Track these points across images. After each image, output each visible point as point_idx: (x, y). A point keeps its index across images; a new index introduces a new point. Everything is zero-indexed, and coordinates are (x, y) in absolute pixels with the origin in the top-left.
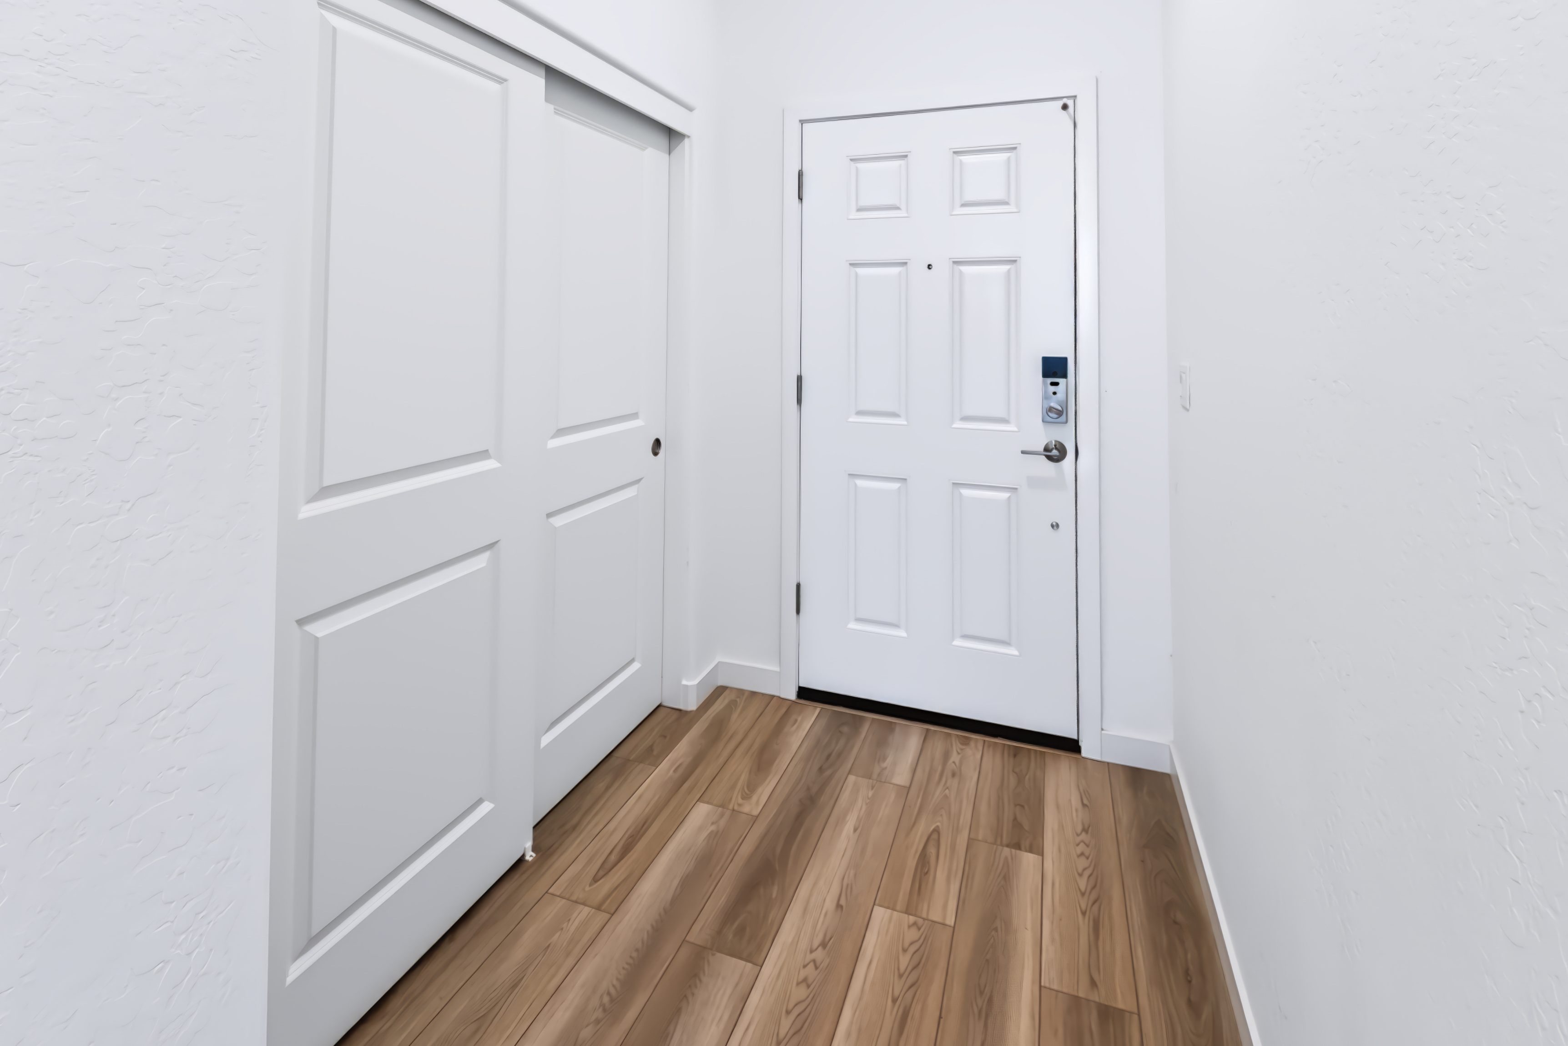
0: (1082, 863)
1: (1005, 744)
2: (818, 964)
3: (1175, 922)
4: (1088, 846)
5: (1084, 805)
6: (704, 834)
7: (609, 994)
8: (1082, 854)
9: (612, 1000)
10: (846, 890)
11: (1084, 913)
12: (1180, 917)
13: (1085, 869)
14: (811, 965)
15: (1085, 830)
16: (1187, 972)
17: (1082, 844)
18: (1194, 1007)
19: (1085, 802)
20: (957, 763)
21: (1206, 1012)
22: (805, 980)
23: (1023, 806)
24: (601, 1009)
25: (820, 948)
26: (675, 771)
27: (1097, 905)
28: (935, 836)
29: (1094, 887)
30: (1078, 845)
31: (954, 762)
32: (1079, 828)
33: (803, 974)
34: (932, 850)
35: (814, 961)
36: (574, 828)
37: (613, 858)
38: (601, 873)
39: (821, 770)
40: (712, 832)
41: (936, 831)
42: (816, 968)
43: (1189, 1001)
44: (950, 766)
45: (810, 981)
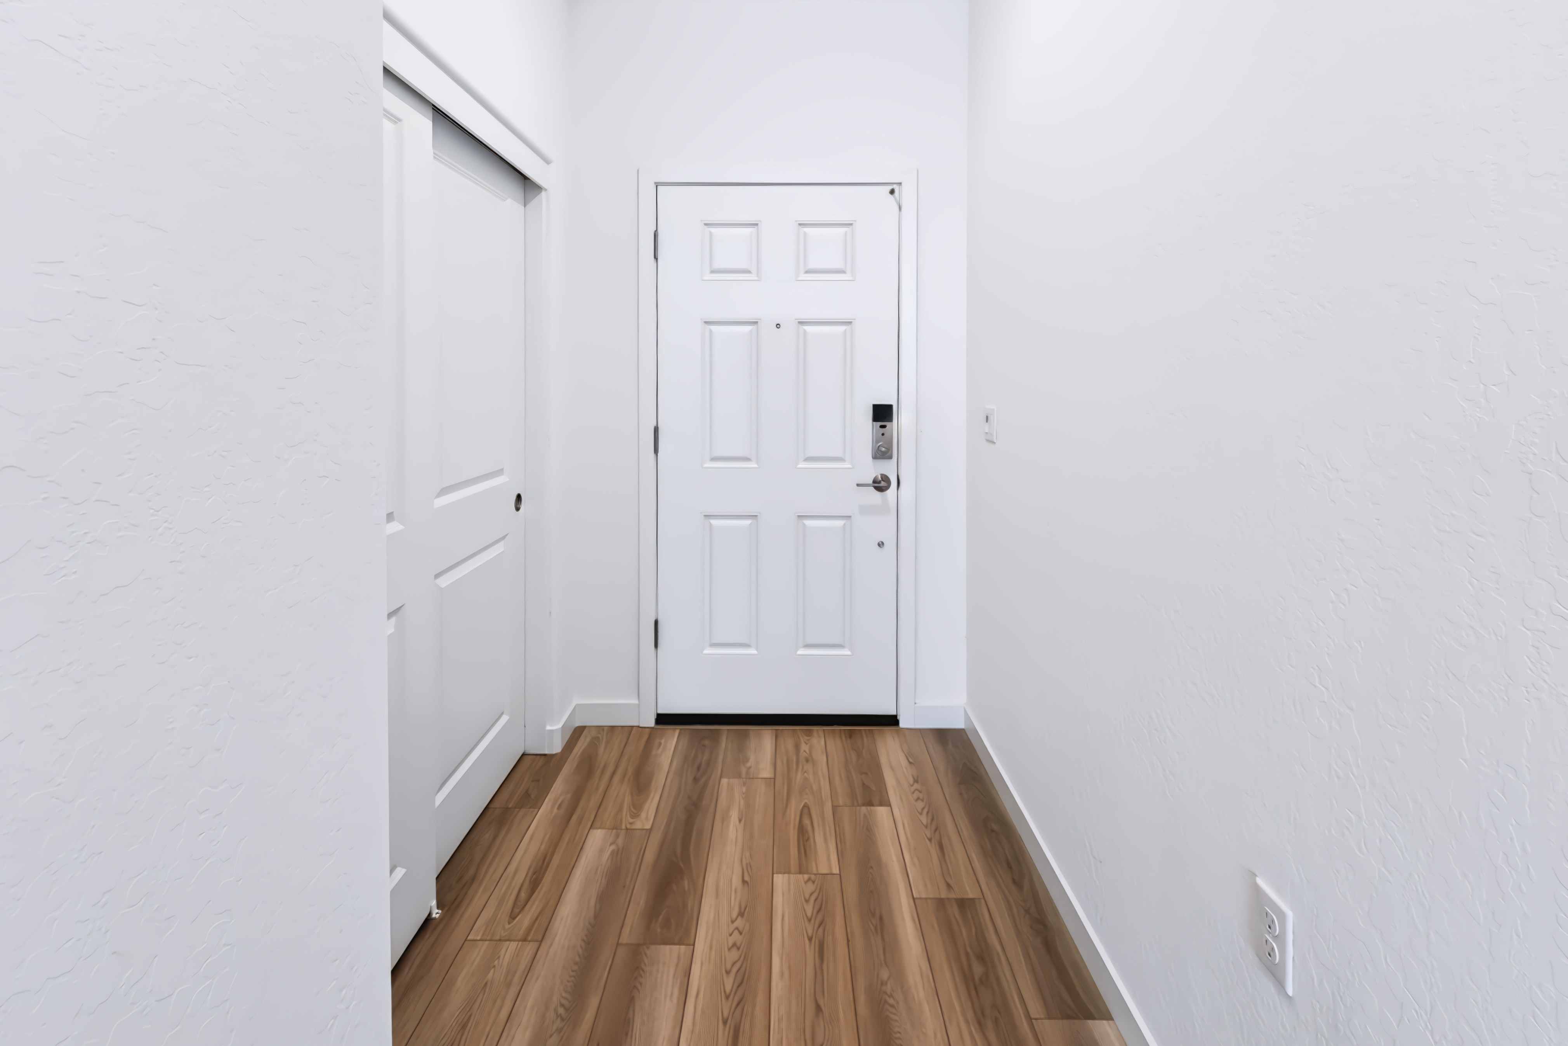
0: (920, 805)
1: (840, 730)
2: (741, 929)
3: (992, 831)
4: (920, 792)
5: (910, 763)
6: (607, 854)
7: (562, 1005)
8: (918, 799)
9: (566, 1010)
10: (747, 868)
11: (930, 840)
12: (995, 827)
13: (923, 809)
14: (736, 932)
15: (916, 781)
16: (1008, 863)
17: (917, 792)
18: (1018, 884)
19: (911, 760)
20: (808, 751)
21: (1026, 885)
22: (734, 944)
23: (866, 774)
24: (559, 1020)
25: (739, 917)
26: (559, 808)
27: (937, 833)
28: (806, 811)
29: (933, 819)
30: (913, 793)
31: (805, 751)
32: (911, 781)
33: (731, 941)
34: (806, 821)
35: (737, 928)
36: (473, 879)
37: (523, 895)
38: (516, 910)
39: (696, 780)
40: (613, 852)
41: (806, 806)
42: (741, 933)
43: (1014, 881)
44: (803, 754)
45: (738, 944)
